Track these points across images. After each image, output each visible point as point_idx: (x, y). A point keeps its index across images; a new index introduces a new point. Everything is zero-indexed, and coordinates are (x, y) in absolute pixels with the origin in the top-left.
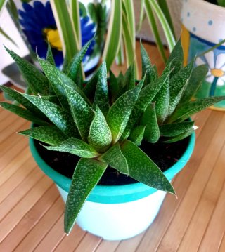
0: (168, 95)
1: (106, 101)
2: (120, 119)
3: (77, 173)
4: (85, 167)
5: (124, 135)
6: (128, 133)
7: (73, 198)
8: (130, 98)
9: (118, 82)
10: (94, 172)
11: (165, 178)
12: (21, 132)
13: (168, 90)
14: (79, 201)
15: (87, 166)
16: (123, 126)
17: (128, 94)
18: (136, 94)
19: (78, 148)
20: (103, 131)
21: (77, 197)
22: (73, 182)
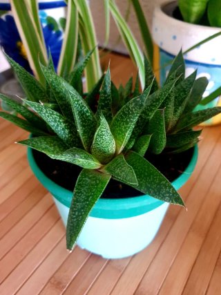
0: (173, 104)
1: (110, 110)
2: (125, 128)
3: (79, 185)
4: (87, 179)
5: (127, 145)
6: (133, 143)
7: (75, 211)
8: (136, 105)
9: (119, 93)
10: (97, 185)
11: (174, 189)
12: (20, 142)
13: (173, 99)
14: (81, 215)
15: (90, 178)
16: (128, 135)
17: (134, 101)
18: (143, 101)
19: (81, 158)
20: (107, 139)
21: (79, 211)
22: (75, 195)
